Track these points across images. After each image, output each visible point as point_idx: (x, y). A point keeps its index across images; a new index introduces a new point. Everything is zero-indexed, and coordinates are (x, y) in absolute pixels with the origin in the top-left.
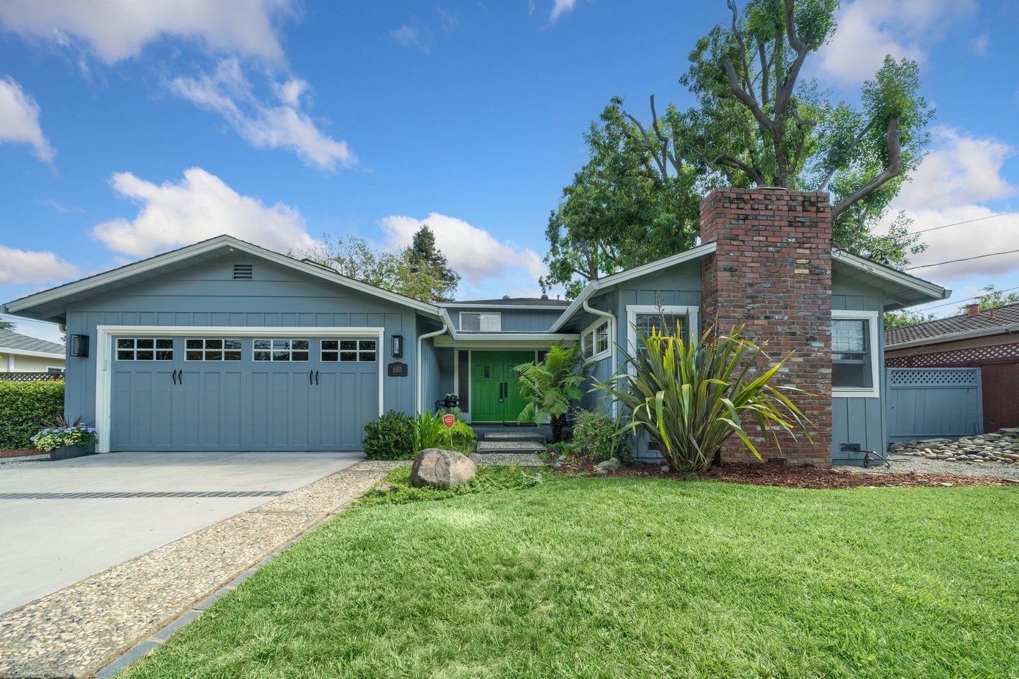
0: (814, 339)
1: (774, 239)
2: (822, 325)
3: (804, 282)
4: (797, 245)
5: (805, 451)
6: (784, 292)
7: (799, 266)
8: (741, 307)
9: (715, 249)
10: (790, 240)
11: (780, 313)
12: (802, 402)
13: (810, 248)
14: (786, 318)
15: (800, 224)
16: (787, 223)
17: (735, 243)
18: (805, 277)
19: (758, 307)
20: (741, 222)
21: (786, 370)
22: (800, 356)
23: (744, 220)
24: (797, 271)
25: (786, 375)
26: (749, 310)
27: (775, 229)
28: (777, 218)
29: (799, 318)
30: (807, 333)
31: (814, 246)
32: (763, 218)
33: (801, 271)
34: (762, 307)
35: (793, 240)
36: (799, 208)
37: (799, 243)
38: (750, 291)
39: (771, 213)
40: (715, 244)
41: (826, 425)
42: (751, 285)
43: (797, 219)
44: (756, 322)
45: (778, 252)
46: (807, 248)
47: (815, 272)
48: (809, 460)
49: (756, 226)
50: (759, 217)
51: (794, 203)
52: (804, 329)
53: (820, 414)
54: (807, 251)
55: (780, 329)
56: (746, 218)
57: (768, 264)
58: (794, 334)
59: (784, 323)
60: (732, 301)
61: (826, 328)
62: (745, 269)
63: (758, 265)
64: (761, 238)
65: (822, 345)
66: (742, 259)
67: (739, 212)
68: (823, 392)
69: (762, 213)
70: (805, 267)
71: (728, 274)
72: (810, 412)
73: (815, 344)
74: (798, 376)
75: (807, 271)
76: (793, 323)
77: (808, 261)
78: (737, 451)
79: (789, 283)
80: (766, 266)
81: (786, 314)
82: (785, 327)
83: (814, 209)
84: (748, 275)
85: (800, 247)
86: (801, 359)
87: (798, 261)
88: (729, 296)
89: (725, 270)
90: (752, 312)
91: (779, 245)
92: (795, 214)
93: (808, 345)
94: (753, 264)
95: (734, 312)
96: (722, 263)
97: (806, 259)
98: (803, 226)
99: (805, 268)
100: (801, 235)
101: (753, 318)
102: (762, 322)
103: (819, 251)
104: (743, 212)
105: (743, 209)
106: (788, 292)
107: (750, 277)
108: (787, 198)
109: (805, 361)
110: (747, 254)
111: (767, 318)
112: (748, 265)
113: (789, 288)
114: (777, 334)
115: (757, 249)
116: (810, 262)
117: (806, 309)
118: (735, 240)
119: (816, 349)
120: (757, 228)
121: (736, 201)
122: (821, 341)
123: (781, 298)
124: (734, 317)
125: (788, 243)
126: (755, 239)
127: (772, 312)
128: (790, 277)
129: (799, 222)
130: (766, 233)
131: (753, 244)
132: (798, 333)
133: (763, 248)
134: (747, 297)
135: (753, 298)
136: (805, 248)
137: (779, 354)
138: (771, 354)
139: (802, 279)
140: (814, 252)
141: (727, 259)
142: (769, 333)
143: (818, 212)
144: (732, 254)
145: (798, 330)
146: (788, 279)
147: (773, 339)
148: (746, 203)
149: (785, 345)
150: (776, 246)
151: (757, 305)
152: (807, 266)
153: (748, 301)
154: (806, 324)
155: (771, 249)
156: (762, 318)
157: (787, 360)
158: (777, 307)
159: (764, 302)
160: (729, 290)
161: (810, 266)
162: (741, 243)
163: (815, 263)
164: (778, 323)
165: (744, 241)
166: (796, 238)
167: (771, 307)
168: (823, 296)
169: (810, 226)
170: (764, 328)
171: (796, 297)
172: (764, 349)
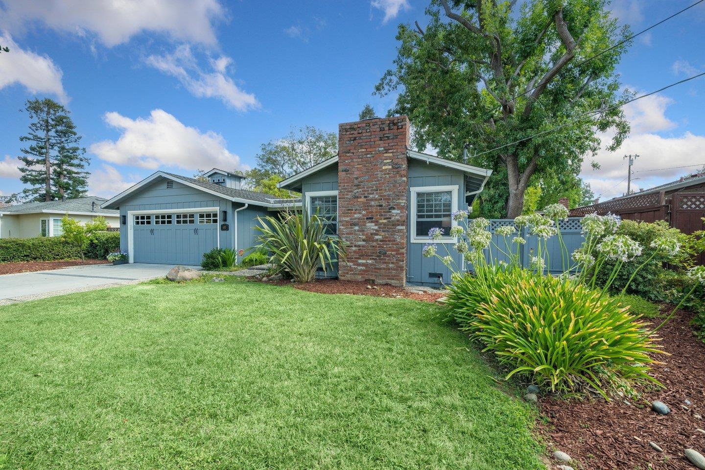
0: (394, 209)
1: (371, 150)
3: (388, 174)
4: (385, 152)
5: (387, 276)
6: (376, 181)
7: (384, 165)
8: (351, 192)
9: (337, 160)
10: (380, 149)
11: (373, 194)
12: (385, 246)
13: (392, 153)
14: (377, 196)
15: (386, 138)
16: (378, 139)
17: (348, 155)
19: (360, 191)
20: (352, 142)
21: (376, 228)
22: (385, 219)
23: (354, 140)
24: (384, 168)
25: (376, 230)
26: (355, 193)
27: (371, 143)
28: (373, 137)
29: (385, 196)
30: (390, 205)
31: (395, 151)
32: (365, 138)
33: (386, 167)
34: (363, 191)
35: (382, 149)
36: (387, 128)
37: (386, 150)
38: (356, 182)
39: (369, 134)
40: (337, 157)
41: (400, 261)
42: (357, 178)
43: (385, 135)
44: (359, 200)
45: (373, 157)
46: (391, 153)
47: (396, 167)
48: (389, 281)
50: (362, 138)
51: (384, 126)
52: (388, 202)
53: (397, 254)
54: (391, 155)
55: (373, 203)
56: (355, 139)
57: (367, 165)
58: (381, 206)
59: (376, 200)
60: (345, 189)
61: (401, 201)
62: (354, 169)
63: (361, 166)
64: (363, 150)
65: (399, 212)
66: (352, 164)
67: (351, 136)
68: (398, 240)
69: (364, 135)
70: (388, 164)
71: (344, 173)
72: (390, 253)
73: (393, 211)
74: (383, 231)
75: (390, 167)
76: (381, 199)
77: (391, 161)
78: (347, 273)
79: (379, 176)
80: (365, 166)
81: (377, 194)
82: (376, 202)
83: (396, 127)
84: (355, 173)
85: (386, 153)
86: (385, 221)
87: (385, 161)
88: (344, 186)
89: (342, 171)
90: (357, 194)
91: (373, 153)
92: (384, 132)
93: (390, 212)
94: (358, 166)
95: (347, 195)
96: (340, 168)
97: (390, 159)
98: (389, 139)
99: (390, 165)
100: (387, 145)
101: (357, 197)
102: (363, 199)
103: (398, 154)
104: (354, 136)
105: (353, 134)
106: (378, 181)
107: (356, 174)
108: (380, 123)
109: (389, 222)
110: (355, 160)
111: (365, 197)
112: (356, 166)
113: (379, 179)
114: (371, 206)
115: (360, 157)
117: (389, 190)
118: (348, 153)
119: (395, 214)
120: (361, 144)
121: (349, 130)
122: (398, 209)
123: (374, 184)
124: (347, 198)
125: (379, 151)
126: (359, 151)
127: (369, 194)
128: (381, 171)
129: (386, 137)
130: (366, 147)
131: (358, 154)
132: (384, 205)
133: (364, 156)
134: (354, 186)
135: (358, 186)
136: (389, 153)
137: (372, 218)
138: (367, 219)
139: (388, 172)
140: (395, 154)
141: (344, 165)
142: (366, 206)
143: (398, 129)
144: (346, 162)
145: (384, 203)
146: (379, 173)
147: (368, 209)
148: (355, 130)
149: (376, 212)
150: (372, 154)
151: (360, 190)
152: (390, 163)
153: (355, 188)
154: (390, 199)
155: (369, 156)
156: (363, 197)
157: (377, 222)
158: (371, 190)
159: (364, 188)
160: (344, 183)
161: (392, 164)
162: (352, 155)
163: (395, 161)
164: (372, 200)
165: (353, 153)
166: (384, 147)
167: (368, 191)
168: (400, 181)
169: (393, 139)
170: (363, 203)
171: (383, 183)
172: (363, 216)
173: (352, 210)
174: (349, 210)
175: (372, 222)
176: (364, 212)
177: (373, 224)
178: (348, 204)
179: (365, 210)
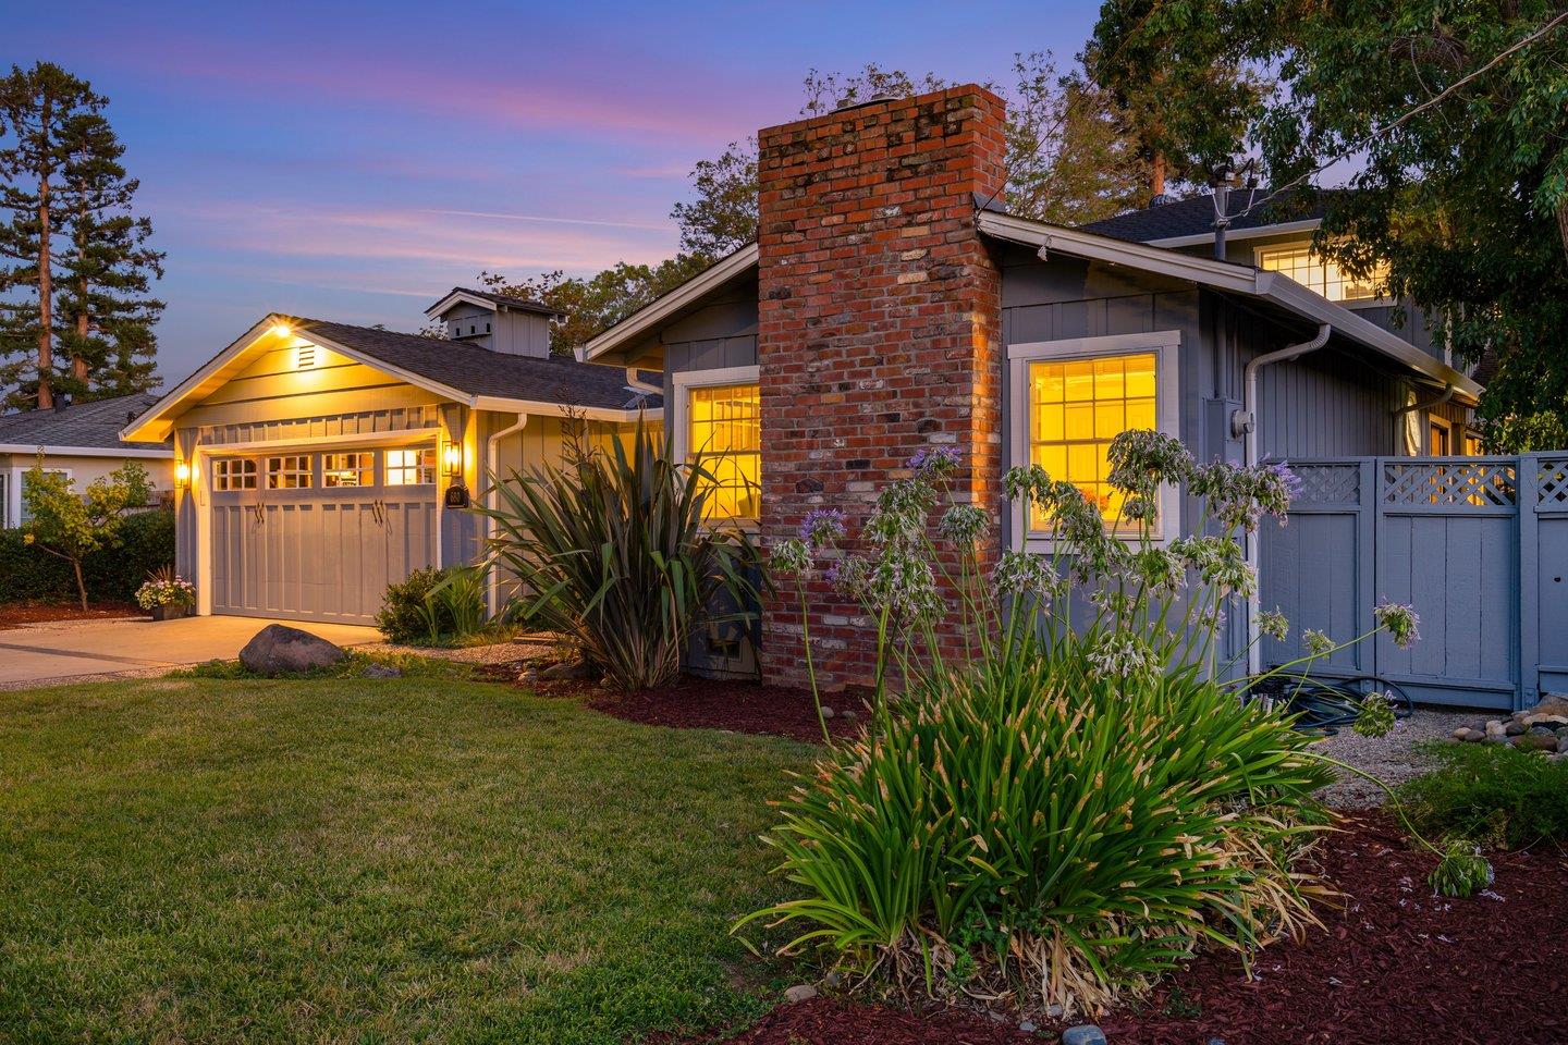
0: (936, 427)
1: (860, 216)
2: (952, 392)
3: (917, 300)
4: (904, 220)
6: (875, 329)
7: (904, 269)
8: (798, 369)
9: (756, 257)
10: (888, 212)
11: (867, 374)
13: (929, 223)
14: (880, 384)
15: (907, 173)
16: (883, 175)
17: (788, 238)
18: (919, 290)
19: (828, 366)
20: (800, 192)
21: (878, 498)
23: (805, 186)
24: (901, 280)
26: (812, 375)
27: (861, 192)
28: (865, 169)
29: (906, 381)
30: (921, 415)
31: (936, 216)
32: (840, 174)
33: (911, 277)
34: (837, 365)
35: (896, 211)
36: (909, 135)
37: (908, 214)
38: (814, 334)
39: (854, 160)
40: (755, 247)
42: (816, 322)
43: (906, 162)
44: (825, 398)
45: (866, 241)
46: (924, 224)
47: (942, 275)
49: (826, 194)
50: (832, 175)
51: (899, 128)
52: (916, 405)
54: (924, 231)
55: (867, 409)
56: (808, 183)
57: (848, 271)
58: (893, 418)
59: (877, 396)
60: (780, 359)
61: (959, 400)
62: (806, 290)
63: (830, 276)
64: (835, 219)
65: (952, 439)
66: (800, 269)
67: (796, 171)
69: (837, 163)
70: (918, 266)
71: (777, 303)
73: (935, 438)
75: (923, 276)
76: (894, 394)
77: (923, 252)
79: (886, 308)
80: (841, 276)
81: (880, 374)
82: (879, 404)
83: (938, 129)
84: (812, 301)
85: (910, 224)
86: (908, 473)
87: (906, 256)
88: (777, 349)
89: (771, 297)
90: (817, 379)
91: (867, 226)
92: (902, 150)
93: (924, 440)
94: (820, 277)
95: (786, 380)
96: (766, 286)
97: (922, 248)
98: (916, 174)
99: (920, 268)
100: (910, 196)
101: (817, 389)
102: (834, 397)
103: (949, 226)
104: (807, 170)
105: (802, 163)
106: (884, 326)
107: (814, 304)
108: (886, 119)
110: (809, 256)
111: (843, 387)
112: (812, 279)
113: (887, 319)
114: (861, 419)
115: (827, 243)
116: (928, 253)
117: (920, 360)
118: (790, 232)
120: (828, 198)
121: (791, 149)
122: (951, 430)
123: (870, 341)
124: (786, 392)
125: (886, 220)
126: (823, 222)
127: (854, 375)
128: (892, 293)
129: (910, 166)
130: (845, 206)
131: (820, 233)
132: (903, 414)
133: (839, 240)
134: (809, 348)
135: (819, 348)
136: (919, 225)
137: (863, 464)
138: (850, 465)
139: (914, 294)
140: (937, 228)
141: (776, 273)
142: (847, 420)
143: (945, 136)
144: (784, 262)
145: (904, 409)
146: (886, 298)
147: (853, 431)
148: (810, 150)
149: (878, 442)
150: (863, 231)
151: (826, 362)
152: (922, 263)
153: (811, 354)
154: (920, 393)
155: (853, 238)
156: (835, 389)
157: (882, 476)
158: (863, 362)
159: (838, 354)
160: (776, 338)
161: (928, 263)
162: (799, 237)
163: (940, 253)
164: (863, 397)
165: (804, 231)
166: (901, 205)
167: (852, 364)
168: (955, 327)
169: (930, 172)
170: (839, 410)
171: (900, 336)
172: (838, 454)
173: (802, 434)
174: (794, 434)
175: (865, 477)
176: (839, 443)
177: (869, 485)
178: (788, 414)
179: (845, 433)
